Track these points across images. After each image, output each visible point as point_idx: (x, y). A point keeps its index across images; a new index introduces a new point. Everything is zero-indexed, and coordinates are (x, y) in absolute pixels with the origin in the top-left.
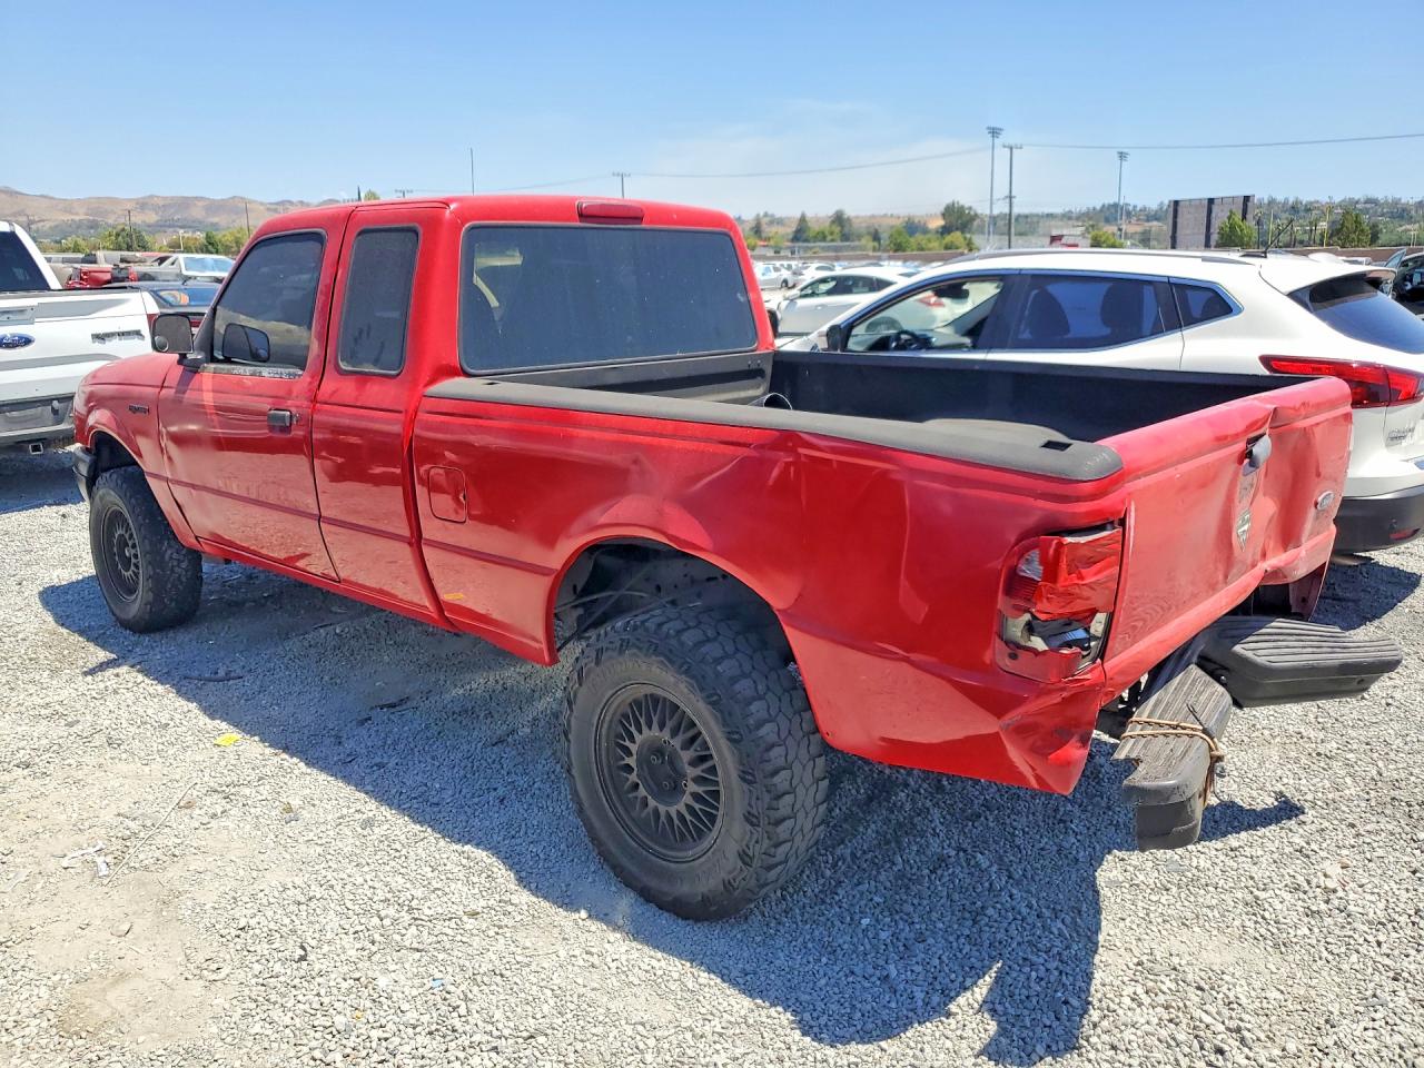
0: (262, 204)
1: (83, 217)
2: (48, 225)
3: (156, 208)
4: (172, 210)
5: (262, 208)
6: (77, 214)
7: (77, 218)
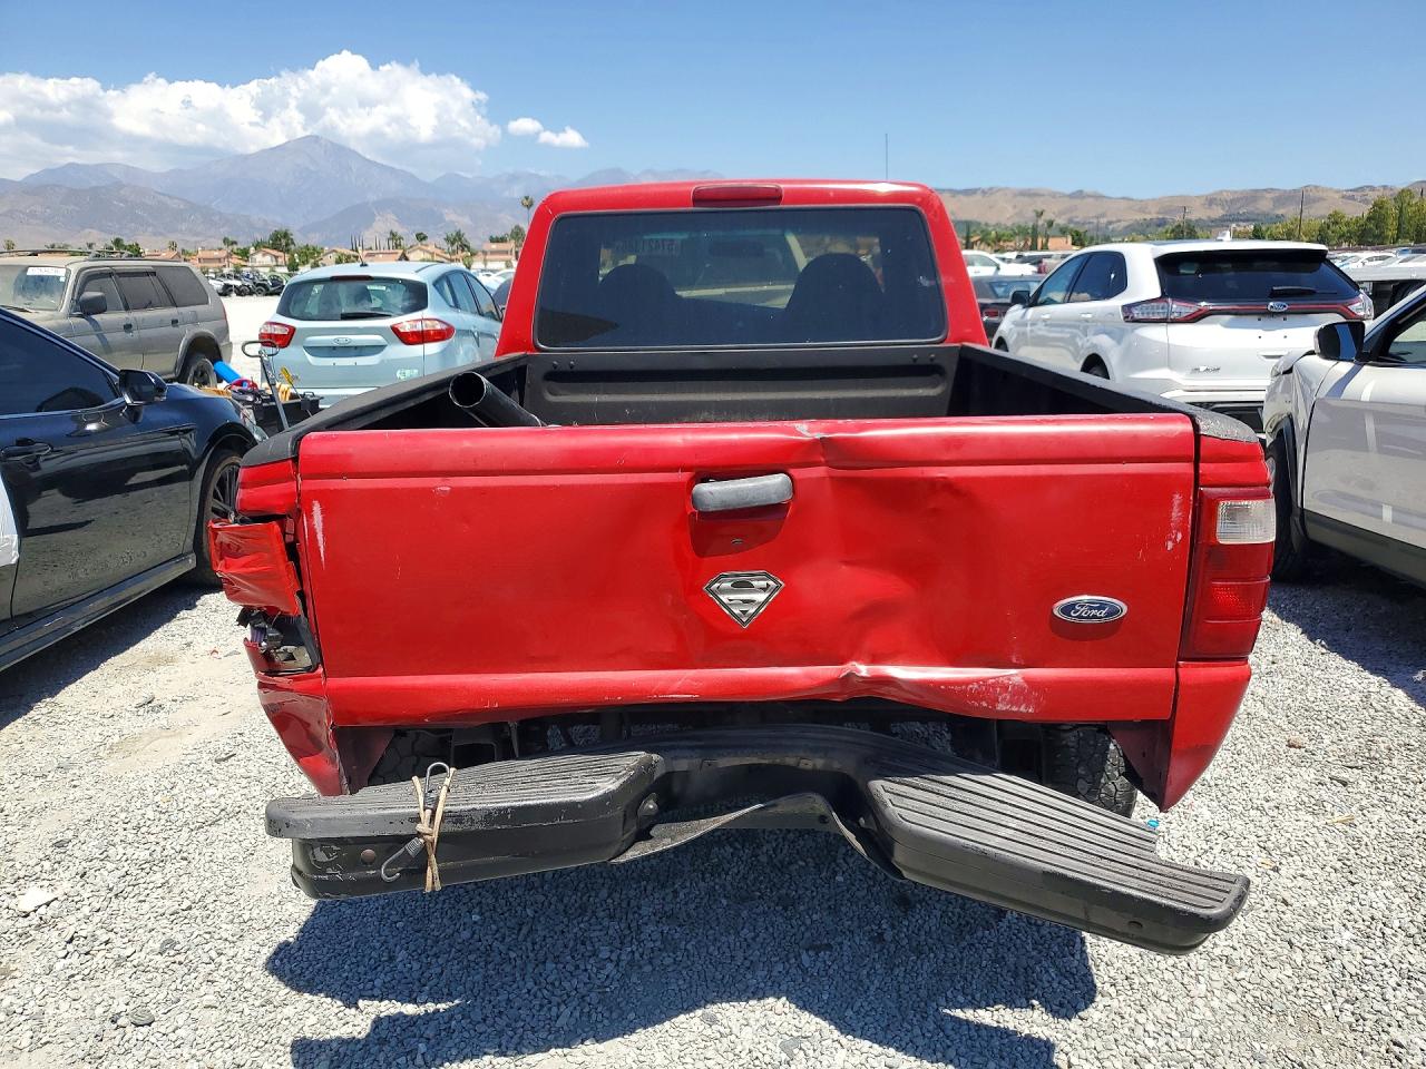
0: (1338, 192)
1: (1154, 216)
2: (1123, 224)
3: (1223, 203)
4: (1239, 205)
5: (1337, 196)
6: (1150, 213)
7: (1148, 217)
